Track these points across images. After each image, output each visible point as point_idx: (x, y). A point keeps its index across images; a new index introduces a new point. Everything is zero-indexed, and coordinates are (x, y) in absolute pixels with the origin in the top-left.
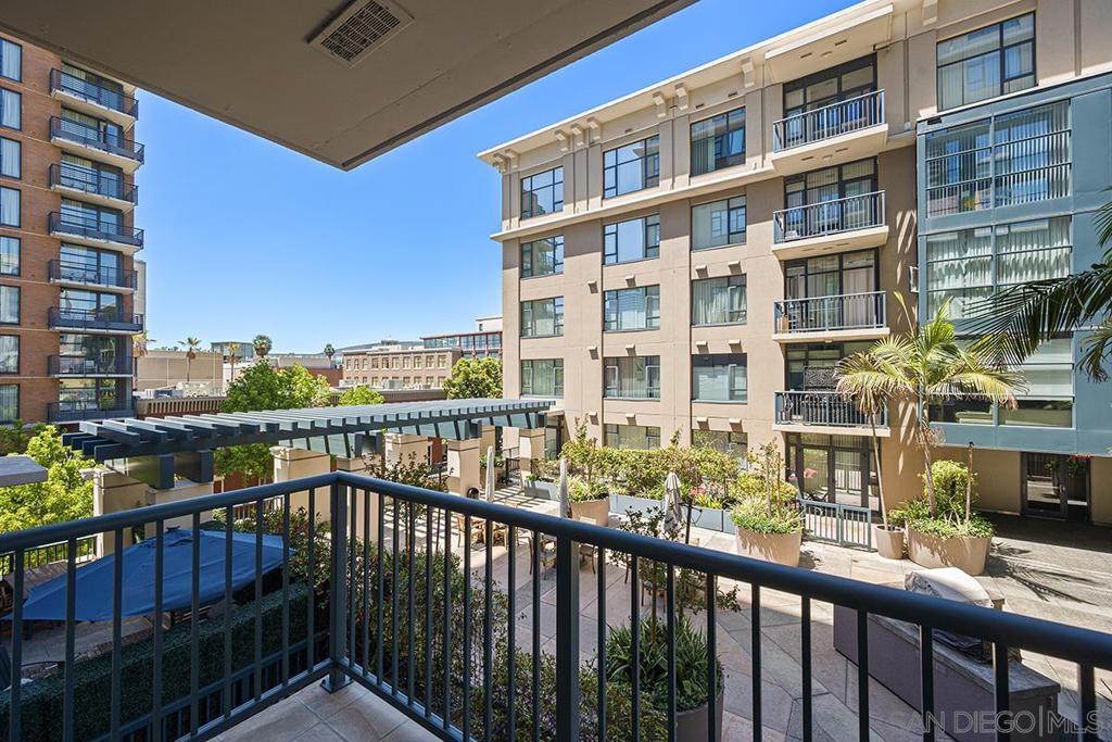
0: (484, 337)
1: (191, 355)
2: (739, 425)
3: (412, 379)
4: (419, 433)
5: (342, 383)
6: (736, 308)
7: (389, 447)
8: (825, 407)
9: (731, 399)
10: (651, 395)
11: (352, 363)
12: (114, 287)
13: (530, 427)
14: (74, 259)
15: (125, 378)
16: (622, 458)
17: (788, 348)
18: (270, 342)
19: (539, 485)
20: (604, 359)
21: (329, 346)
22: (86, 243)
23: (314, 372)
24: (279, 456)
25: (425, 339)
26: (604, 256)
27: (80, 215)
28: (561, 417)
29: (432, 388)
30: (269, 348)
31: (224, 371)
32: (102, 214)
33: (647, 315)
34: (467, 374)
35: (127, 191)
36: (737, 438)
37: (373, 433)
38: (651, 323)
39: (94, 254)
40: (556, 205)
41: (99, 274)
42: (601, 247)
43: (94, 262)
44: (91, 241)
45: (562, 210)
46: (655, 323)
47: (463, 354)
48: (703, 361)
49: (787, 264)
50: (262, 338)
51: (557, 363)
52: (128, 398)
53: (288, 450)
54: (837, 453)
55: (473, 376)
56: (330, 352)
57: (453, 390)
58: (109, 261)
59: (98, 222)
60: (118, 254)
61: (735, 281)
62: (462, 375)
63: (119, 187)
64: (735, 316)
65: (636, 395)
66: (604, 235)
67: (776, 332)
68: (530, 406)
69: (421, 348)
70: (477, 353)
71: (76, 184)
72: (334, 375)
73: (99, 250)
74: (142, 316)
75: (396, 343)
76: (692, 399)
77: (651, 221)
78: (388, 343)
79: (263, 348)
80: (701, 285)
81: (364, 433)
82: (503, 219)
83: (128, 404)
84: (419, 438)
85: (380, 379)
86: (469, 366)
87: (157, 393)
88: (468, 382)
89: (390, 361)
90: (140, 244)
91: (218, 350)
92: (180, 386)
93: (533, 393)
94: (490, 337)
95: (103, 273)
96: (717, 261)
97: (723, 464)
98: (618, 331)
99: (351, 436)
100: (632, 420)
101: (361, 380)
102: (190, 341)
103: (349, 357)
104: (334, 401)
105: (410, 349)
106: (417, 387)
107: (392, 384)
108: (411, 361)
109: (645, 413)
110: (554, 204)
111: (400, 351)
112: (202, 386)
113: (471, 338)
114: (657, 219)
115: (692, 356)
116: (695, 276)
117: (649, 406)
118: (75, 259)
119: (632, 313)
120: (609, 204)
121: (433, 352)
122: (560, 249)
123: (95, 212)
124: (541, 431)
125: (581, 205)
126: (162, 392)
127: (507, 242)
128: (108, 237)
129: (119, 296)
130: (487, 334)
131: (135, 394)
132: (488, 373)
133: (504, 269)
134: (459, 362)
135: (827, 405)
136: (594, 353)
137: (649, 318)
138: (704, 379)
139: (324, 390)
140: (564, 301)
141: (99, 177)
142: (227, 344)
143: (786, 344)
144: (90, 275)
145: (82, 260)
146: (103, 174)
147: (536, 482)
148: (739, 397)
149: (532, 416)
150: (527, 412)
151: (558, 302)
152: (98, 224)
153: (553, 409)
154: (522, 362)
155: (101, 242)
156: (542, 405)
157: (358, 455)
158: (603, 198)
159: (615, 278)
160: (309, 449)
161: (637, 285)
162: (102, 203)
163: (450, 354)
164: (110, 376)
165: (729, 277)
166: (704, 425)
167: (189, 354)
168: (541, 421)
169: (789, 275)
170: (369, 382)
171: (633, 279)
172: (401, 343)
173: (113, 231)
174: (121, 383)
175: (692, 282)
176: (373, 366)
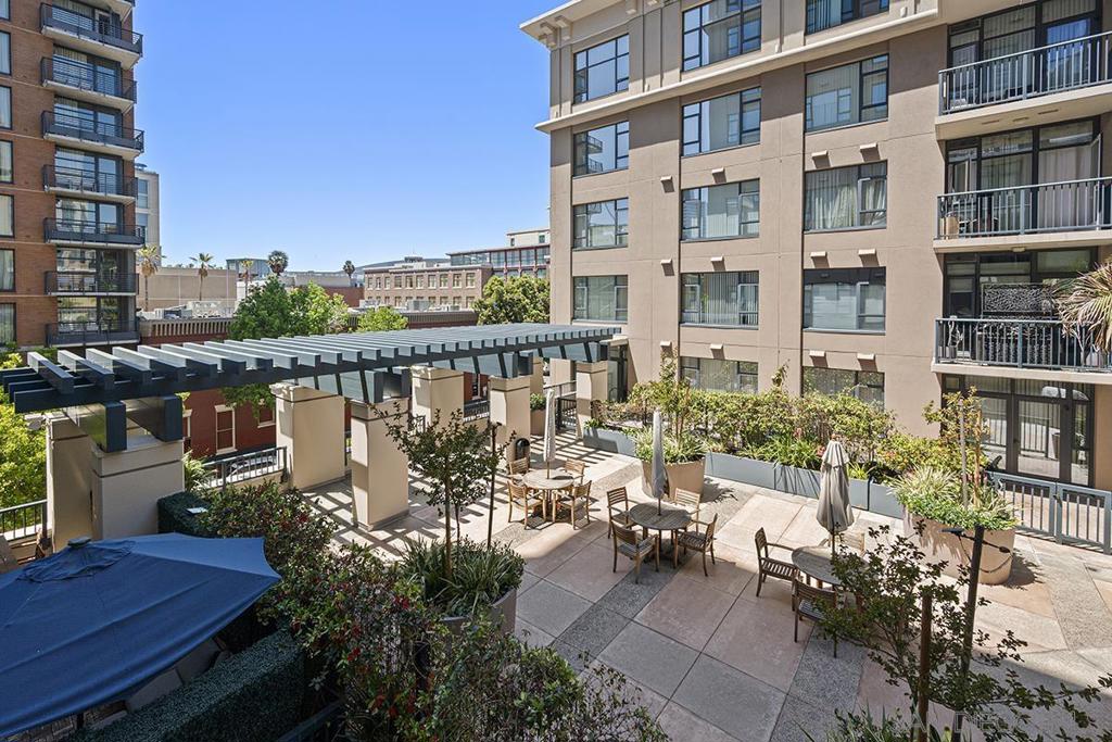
0: (517, 253)
1: (203, 272)
2: (872, 362)
3: (438, 299)
4: (453, 368)
5: (362, 303)
6: (869, 207)
7: (416, 383)
8: (1016, 342)
9: (860, 328)
10: (744, 320)
11: (373, 281)
12: (114, 196)
13: (590, 361)
14: (70, 166)
15: (126, 297)
16: (717, 403)
17: (948, 259)
18: (286, 258)
19: (602, 433)
20: (682, 276)
21: (348, 262)
22: (82, 147)
23: (330, 290)
24: (281, 396)
25: (452, 255)
26: (682, 144)
27: (76, 115)
28: (625, 348)
29: (461, 310)
30: (285, 265)
31: (238, 290)
32: (99, 114)
33: (740, 218)
34: (500, 294)
35: (127, 89)
36: (869, 379)
37: (398, 369)
38: (745, 229)
39: (92, 159)
40: (619, 84)
41: (97, 182)
42: (678, 134)
43: (92, 167)
44: (87, 144)
45: (627, 89)
46: (752, 229)
47: (493, 272)
48: (818, 276)
49: (949, 146)
50: (277, 254)
51: (620, 281)
52: (131, 318)
53: (291, 388)
54: (1022, 403)
55: (507, 297)
56: (349, 269)
57: (486, 312)
58: (109, 167)
59: (96, 122)
60: (118, 158)
61: (872, 170)
62: (494, 296)
63: (116, 83)
64: (868, 218)
65: (724, 321)
66: (683, 118)
67: (939, 237)
68: (591, 335)
69: (447, 265)
70: (509, 270)
71: (71, 80)
72: (353, 294)
73: (97, 155)
74: (144, 227)
75: (420, 260)
76: (803, 327)
77: (748, 96)
78: (412, 260)
79: (278, 263)
80: (819, 180)
81: (386, 370)
82: (551, 105)
83: (131, 325)
84: (453, 373)
85: (403, 299)
86: (502, 284)
87: (166, 312)
88: (502, 303)
89: (414, 280)
90: (140, 147)
91: (233, 267)
92: (190, 306)
93: (588, 318)
94: (524, 253)
95: (102, 180)
96: (845, 146)
97: (869, 418)
98: (700, 240)
99: (369, 374)
100: (718, 353)
101: (383, 299)
102: (202, 257)
103: (370, 276)
104: (352, 324)
105: (435, 267)
106: (445, 308)
107: (417, 305)
108: (437, 279)
109: (738, 345)
110: (617, 82)
111: (425, 268)
112: (213, 305)
113: (503, 255)
114: (755, 94)
115: (804, 271)
116: (811, 166)
117: (741, 335)
118: (70, 164)
119: (721, 216)
120: (689, 79)
121: (462, 269)
122: (624, 140)
123: (91, 112)
124: (604, 365)
125: (653, 81)
126: (171, 312)
127: (555, 132)
128: (105, 139)
129: (119, 205)
130: (521, 249)
131: (138, 314)
132: (524, 292)
133: (552, 166)
134: (491, 280)
135: (1019, 339)
136: (668, 268)
137: (744, 223)
138: (823, 300)
139: (341, 312)
140: (630, 204)
141: (95, 71)
142: (242, 260)
143: (945, 254)
144: (89, 183)
145: (79, 166)
146: (99, 69)
147: (598, 430)
148: (871, 326)
149: (593, 346)
150: (586, 341)
151: (621, 204)
152: (96, 127)
153: (616, 337)
154: (574, 279)
155: (98, 146)
156: (605, 333)
157: (379, 399)
158: (682, 71)
159: (698, 172)
160: (317, 388)
161: (728, 181)
162: (98, 102)
163: (479, 272)
164: (110, 294)
165: (859, 166)
166: (820, 362)
167: (200, 271)
168: (604, 353)
169: (951, 160)
170: (392, 302)
171: (723, 173)
172: (425, 260)
173: (111, 132)
174: (124, 302)
175: (805, 174)
176: (396, 286)
